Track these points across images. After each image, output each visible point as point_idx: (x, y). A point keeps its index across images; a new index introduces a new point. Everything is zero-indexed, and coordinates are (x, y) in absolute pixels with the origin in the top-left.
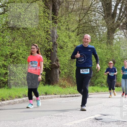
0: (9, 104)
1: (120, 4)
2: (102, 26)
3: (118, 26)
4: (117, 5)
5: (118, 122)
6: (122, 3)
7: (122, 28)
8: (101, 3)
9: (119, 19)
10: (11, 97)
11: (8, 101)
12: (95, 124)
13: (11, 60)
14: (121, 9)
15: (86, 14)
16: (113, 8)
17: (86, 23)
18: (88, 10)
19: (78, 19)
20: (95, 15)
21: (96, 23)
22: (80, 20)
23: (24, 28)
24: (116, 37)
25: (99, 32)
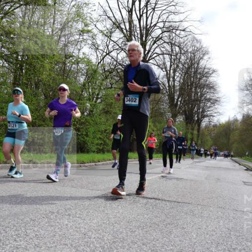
0: (103, 164)
1: (180, 98)
2: (168, 112)
3: (179, 112)
4: (178, 98)
5: (177, 179)
6: (182, 97)
7: (182, 115)
8: (167, 97)
9: (179, 108)
10: (104, 160)
11: (102, 163)
12: (162, 180)
13: (105, 134)
14: (181, 101)
15: (157, 104)
16: (176, 101)
17: (157, 110)
18: (158, 102)
19: (152, 107)
20: (163, 105)
21: (164, 110)
22: (153, 108)
23: (114, 113)
24: (177, 120)
25: (166, 117)
